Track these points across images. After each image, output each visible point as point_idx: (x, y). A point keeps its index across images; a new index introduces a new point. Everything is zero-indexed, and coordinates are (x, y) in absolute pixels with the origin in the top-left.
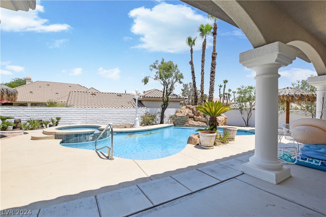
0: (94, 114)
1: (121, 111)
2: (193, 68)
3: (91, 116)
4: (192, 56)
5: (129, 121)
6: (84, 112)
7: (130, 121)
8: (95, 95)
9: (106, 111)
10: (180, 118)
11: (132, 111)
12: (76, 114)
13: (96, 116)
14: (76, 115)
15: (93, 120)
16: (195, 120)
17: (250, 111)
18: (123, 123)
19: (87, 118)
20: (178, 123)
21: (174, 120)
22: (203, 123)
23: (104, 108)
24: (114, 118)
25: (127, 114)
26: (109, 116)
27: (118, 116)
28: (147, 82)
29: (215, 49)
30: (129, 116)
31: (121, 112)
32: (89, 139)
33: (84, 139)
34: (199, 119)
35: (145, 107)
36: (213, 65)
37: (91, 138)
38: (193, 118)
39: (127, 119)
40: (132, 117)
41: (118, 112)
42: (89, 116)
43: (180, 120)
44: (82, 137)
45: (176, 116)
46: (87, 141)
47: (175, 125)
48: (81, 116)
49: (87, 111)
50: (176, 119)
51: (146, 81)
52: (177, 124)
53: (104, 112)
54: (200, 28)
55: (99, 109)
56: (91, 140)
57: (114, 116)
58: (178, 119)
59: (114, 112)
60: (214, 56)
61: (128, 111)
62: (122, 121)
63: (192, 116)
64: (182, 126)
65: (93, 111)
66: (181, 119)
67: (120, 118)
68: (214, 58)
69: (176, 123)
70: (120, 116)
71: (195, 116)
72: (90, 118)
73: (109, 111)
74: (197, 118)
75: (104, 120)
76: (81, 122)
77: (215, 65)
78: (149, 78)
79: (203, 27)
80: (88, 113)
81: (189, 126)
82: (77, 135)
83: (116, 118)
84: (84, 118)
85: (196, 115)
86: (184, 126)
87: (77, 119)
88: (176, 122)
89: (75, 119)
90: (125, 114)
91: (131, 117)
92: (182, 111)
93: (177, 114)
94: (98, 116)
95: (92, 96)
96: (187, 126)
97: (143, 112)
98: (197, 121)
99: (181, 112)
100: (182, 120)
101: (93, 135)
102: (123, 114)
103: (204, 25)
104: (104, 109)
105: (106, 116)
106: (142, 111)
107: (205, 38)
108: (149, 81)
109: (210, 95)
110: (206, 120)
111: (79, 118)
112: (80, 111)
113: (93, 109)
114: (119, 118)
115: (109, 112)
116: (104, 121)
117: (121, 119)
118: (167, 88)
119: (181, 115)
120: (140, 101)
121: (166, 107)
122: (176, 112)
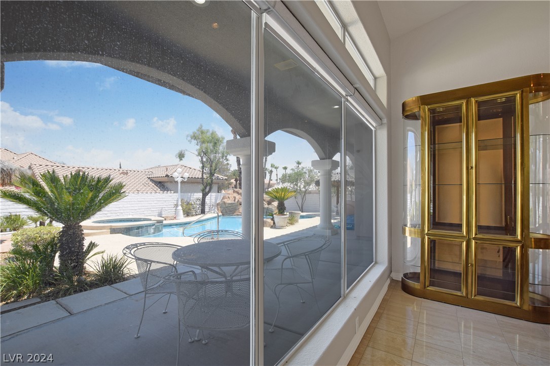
1: (141, 197)
10: (229, 205)
11: (158, 198)
17: (305, 195)
18: (146, 215)
21: (222, 209)
24: (133, 208)
25: (152, 202)
26: (125, 206)
28: (183, 157)
35: (173, 192)
39: (152, 209)
43: (230, 208)
44: (144, 230)
45: (225, 203)
47: (223, 215)
50: (225, 206)
51: (181, 156)
52: (226, 213)
58: (227, 207)
61: (153, 197)
64: (232, 215)
67: (142, 208)
69: (225, 211)
70: (142, 205)
78: (186, 153)
82: (138, 228)
83: (136, 208)
86: (235, 215)
90: (149, 202)
91: (157, 207)
92: (230, 196)
93: (225, 200)
96: (238, 215)
97: (173, 199)
99: (229, 198)
100: (232, 207)
101: (154, 227)
102: (146, 202)
106: (173, 197)
108: (185, 156)
114: (140, 208)
117: (144, 210)
118: (211, 166)
119: (230, 202)
120: (160, 182)
121: (209, 192)
122: (223, 198)
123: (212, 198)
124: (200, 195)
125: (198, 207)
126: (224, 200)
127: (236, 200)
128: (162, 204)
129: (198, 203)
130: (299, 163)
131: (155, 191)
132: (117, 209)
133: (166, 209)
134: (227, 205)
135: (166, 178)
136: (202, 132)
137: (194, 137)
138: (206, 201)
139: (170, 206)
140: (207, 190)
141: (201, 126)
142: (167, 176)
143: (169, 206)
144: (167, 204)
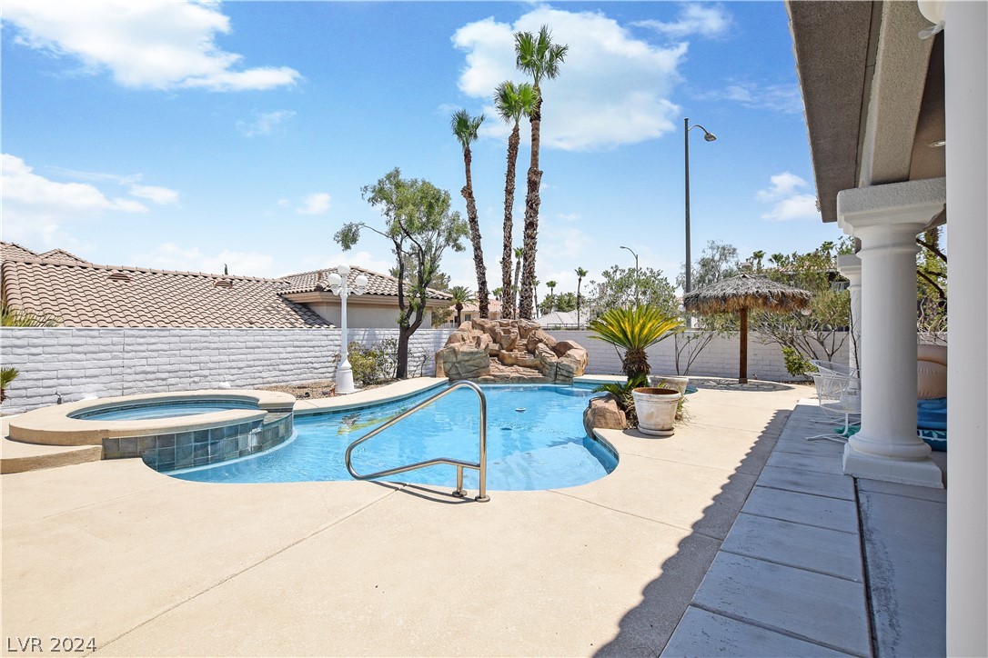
0: (155, 354)
1: (257, 338)
2: (474, 207)
3: (144, 362)
4: (468, 171)
5: (288, 373)
6: (115, 348)
7: (291, 373)
8: (128, 280)
9: (204, 339)
10: (466, 358)
11: (297, 340)
12: (79, 353)
13: (166, 360)
14: (78, 356)
15: (149, 376)
16: (506, 362)
18: (265, 380)
19: (129, 371)
20: (459, 374)
21: (448, 366)
22: (529, 370)
23: (196, 330)
24: (233, 364)
25: (281, 350)
26: (214, 359)
27: (250, 357)
28: (354, 240)
29: (537, 161)
30: (288, 356)
31: (259, 344)
32: (247, 445)
33: (229, 448)
34: (516, 358)
35: (332, 326)
36: (533, 205)
37: (253, 441)
38: (497, 355)
39: (282, 367)
40: (298, 360)
41: (249, 344)
42: (135, 361)
43: (467, 364)
44: (221, 442)
45: (454, 352)
46: (241, 454)
47: (451, 381)
48: (102, 363)
49: (128, 340)
50: (454, 360)
51: (348, 238)
52: (458, 377)
53: (197, 345)
54: (503, 93)
55: (177, 332)
56: (255, 447)
57: (232, 357)
58: (459, 363)
59: (232, 345)
60: (534, 178)
61: (284, 338)
62: (264, 374)
63: (495, 352)
65: (153, 340)
66: (467, 361)
67: (257, 363)
68: (533, 186)
69: (455, 372)
70: (257, 356)
71: (504, 351)
72: (139, 369)
73: (216, 339)
74: (510, 356)
75: (197, 376)
76: (101, 387)
77: (537, 205)
78: (362, 231)
79: (512, 88)
80: (131, 348)
81: (494, 382)
82: (205, 437)
83: (241, 365)
84: (114, 371)
85: (505, 346)
86: (479, 383)
87: (82, 373)
88: (453, 371)
89: (71, 373)
90: (273, 350)
91: (293, 361)
92: (466, 336)
93: (456, 345)
94: (173, 360)
95: (116, 284)
96: (486, 381)
97: (331, 343)
98: (512, 365)
99: (463, 339)
100: (470, 363)
101: (259, 430)
102: (268, 350)
103: (516, 85)
104: (195, 332)
105: (202, 359)
106: (331, 337)
107: (517, 125)
108: (359, 239)
109: (526, 290)
110: (537, 362)
111: (89, 372)
112: (95, 341)
113: (151, 333)
114: (252, 363)
115: (213, 345)
116: (196, 379)
118: (422, 264)
119: (465, 349)
120: (305, 305)
121: (417, 325)
122: (450, 340)
123: (423, 341)
124: (395, 334)
125: (390, 360)
126: (452, 345)
127: (483, 346)
128: (306, 355)
129: (389, 351)
130: (581, 273)
131: (291, 323)
132: (192, 367)
133: (316, 365)
134: (460, 357)
135: (317, 293)
136: (398, 185)
137: (380, 194)
138: (409, 346)
139: (325, 359)
140: (412, 320)
141: (397, 172)
142: (319, 289)
143: (322, 360)
144: (319, 354)
